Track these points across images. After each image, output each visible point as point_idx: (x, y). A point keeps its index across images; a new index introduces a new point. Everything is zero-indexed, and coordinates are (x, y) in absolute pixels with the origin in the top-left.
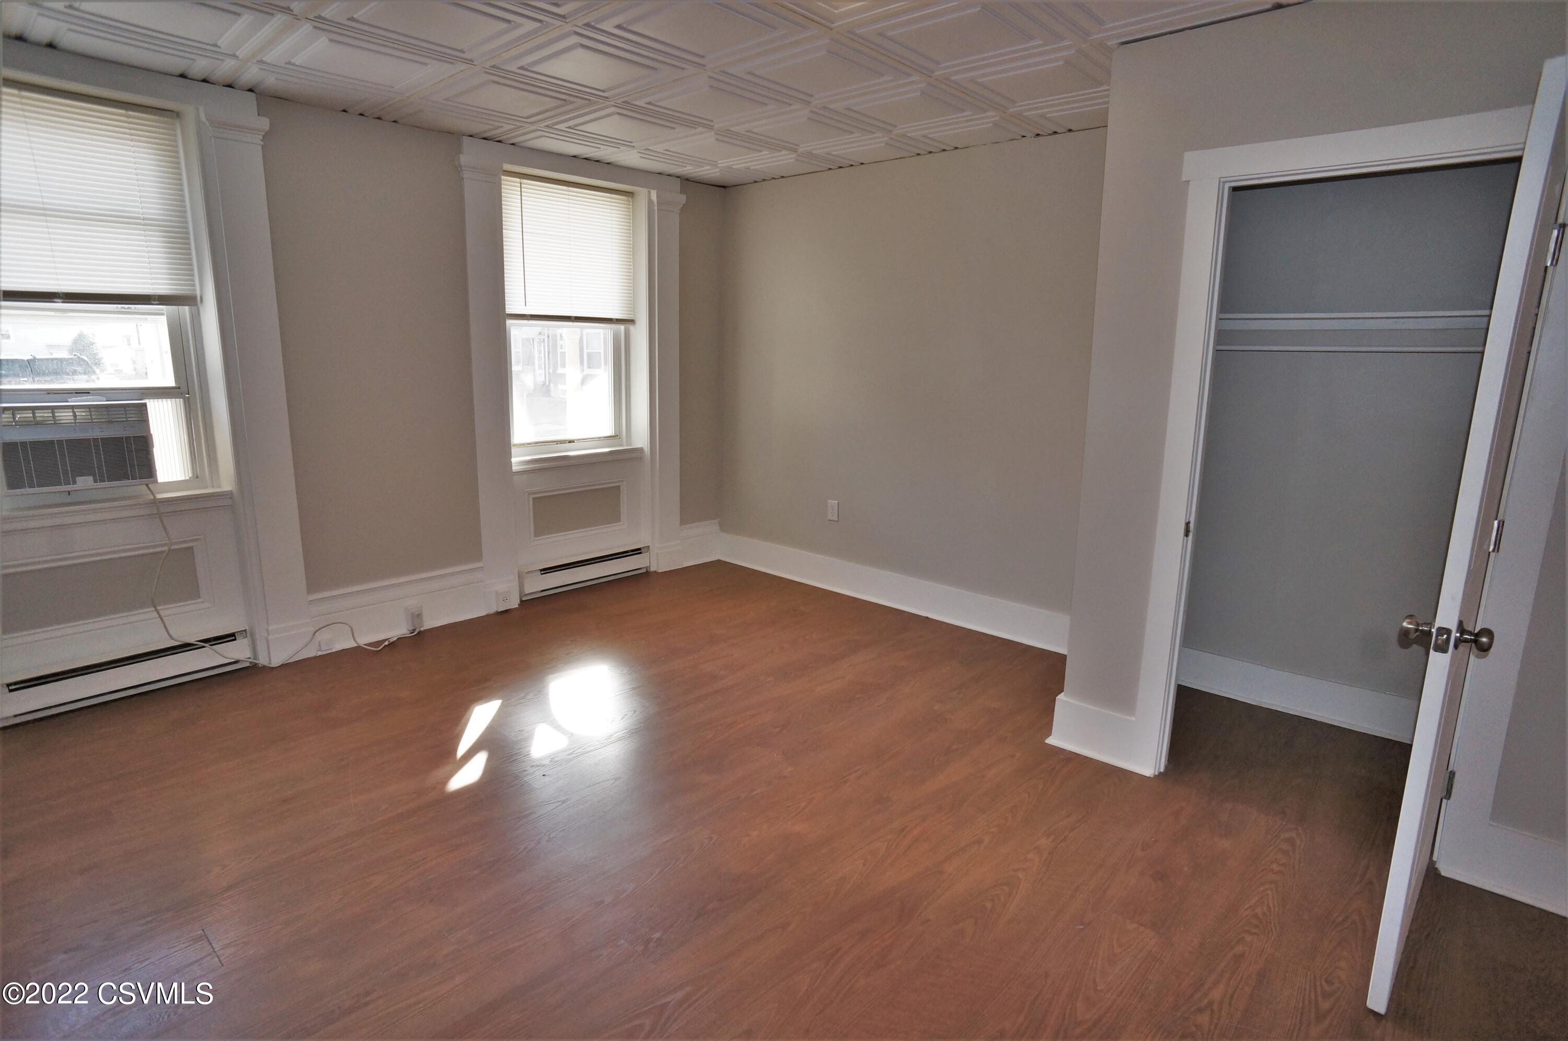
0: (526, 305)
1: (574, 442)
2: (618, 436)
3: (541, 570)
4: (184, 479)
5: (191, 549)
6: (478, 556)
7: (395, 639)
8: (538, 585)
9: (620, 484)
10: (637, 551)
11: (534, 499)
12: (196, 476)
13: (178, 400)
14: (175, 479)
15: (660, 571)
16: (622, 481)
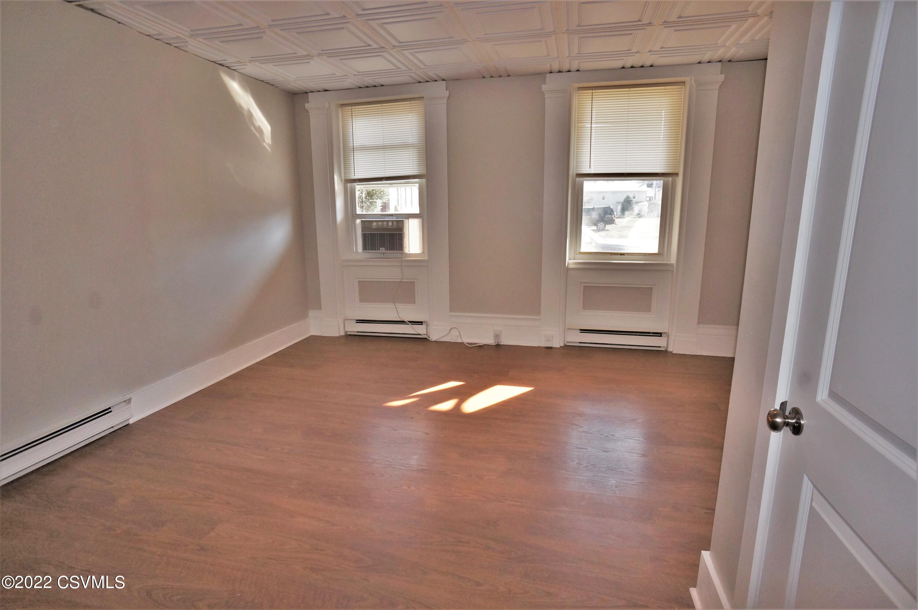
0: (590, 168)
1: (624, 255)
2: (661, 254)
3: (581, 330)
4: (419, 253)
5: (414, 282)
6: (539, 313)
7: (482, 344)
8: (577, 338)
9: (653, 286)
10: (659, 334)
11: (584, 286)
12: (423, 252)
13: (420, 219)
14: (416, 253)
15: (673, 352)
16: (655, 285)
